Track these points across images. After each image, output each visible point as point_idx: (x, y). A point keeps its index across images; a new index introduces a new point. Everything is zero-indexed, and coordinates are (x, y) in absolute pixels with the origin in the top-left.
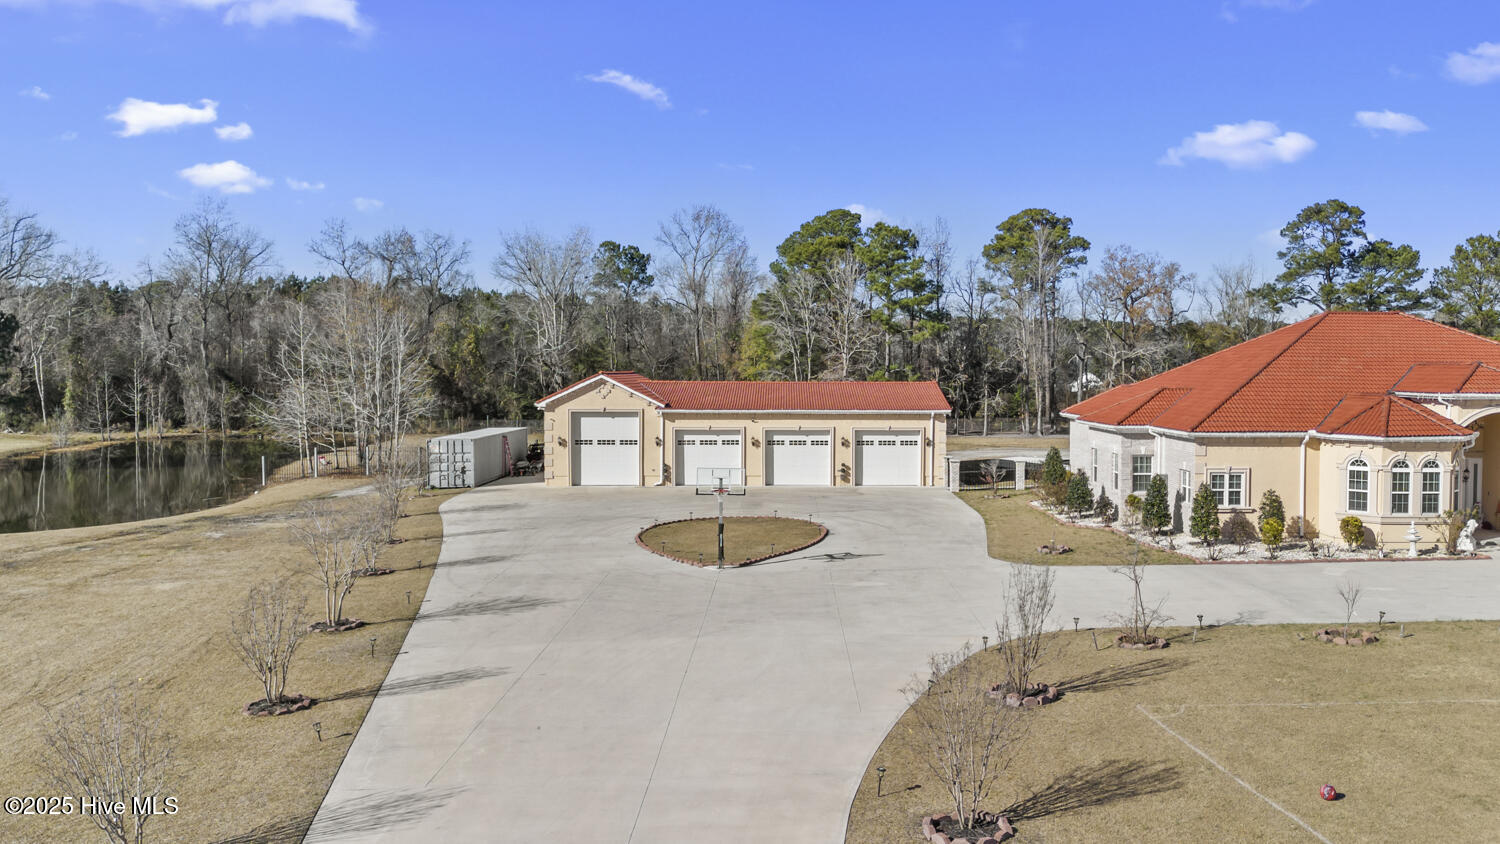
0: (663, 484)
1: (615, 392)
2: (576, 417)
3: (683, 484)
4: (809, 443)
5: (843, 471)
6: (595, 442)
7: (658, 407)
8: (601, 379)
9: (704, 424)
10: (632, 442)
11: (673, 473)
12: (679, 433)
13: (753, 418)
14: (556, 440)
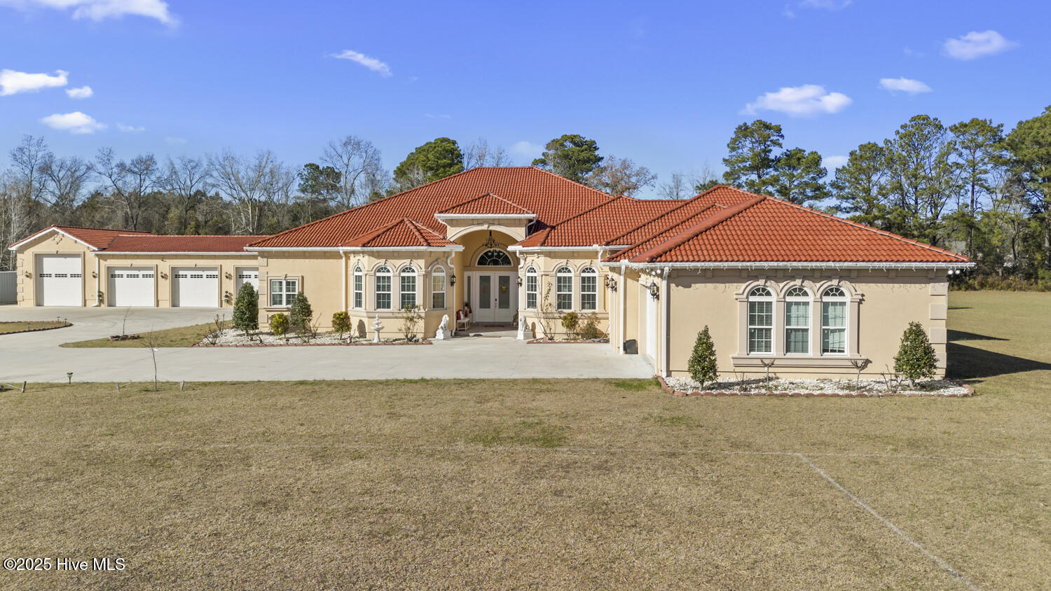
0: (99, 306)
1: (67, 240)
2: (38, 258)
3: (115, 306)
4: (205, 276)
5: (227, 296)
6: (53, 276)
7: (94, 251)
8: (54, 230)
9: (127, 263)
10: (78, 276)
11: (107, 297)
12: (109, 269)
13: (163, 258)
14: (24, 274)
